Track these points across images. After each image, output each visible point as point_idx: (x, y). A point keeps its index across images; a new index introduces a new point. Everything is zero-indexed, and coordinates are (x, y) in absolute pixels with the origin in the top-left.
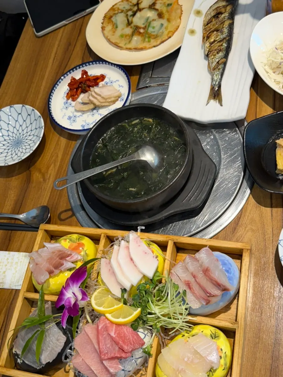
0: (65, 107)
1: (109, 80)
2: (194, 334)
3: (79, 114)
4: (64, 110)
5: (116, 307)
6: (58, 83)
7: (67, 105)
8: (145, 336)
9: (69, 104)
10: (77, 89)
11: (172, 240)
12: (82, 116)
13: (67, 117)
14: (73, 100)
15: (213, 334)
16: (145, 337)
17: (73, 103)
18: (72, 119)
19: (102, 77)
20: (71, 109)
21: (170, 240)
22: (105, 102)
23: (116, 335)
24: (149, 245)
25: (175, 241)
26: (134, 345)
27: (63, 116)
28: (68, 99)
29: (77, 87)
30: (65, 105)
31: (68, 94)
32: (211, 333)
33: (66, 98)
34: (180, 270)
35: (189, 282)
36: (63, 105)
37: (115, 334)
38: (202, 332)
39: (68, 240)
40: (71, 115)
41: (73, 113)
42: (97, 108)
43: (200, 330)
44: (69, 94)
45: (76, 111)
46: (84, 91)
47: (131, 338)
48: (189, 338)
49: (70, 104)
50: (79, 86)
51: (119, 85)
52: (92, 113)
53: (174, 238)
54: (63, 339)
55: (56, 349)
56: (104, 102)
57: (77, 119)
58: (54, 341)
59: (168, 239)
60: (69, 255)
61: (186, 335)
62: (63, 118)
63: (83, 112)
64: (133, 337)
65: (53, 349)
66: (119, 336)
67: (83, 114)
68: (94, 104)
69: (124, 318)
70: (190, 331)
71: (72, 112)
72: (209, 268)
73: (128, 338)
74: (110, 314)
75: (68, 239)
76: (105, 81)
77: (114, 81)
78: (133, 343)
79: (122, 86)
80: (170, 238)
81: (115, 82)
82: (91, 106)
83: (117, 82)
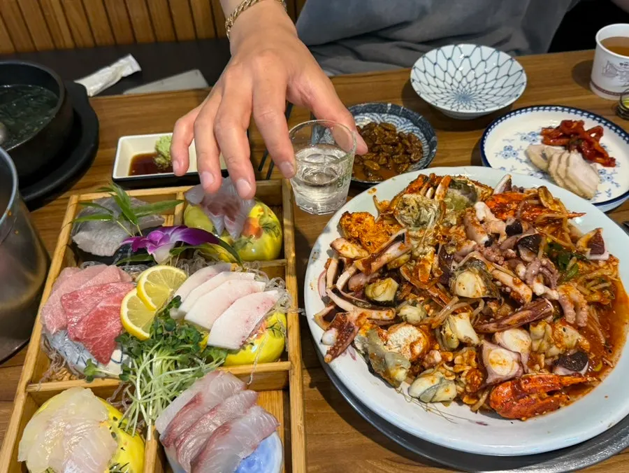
0: (525, 136)
1: (612, 174)
2: (117, 435)
3: (523, 157)
4: (519, 136)
5: (149, 300)
7: (530, 136)
8: (119, 363)
9: (534, 138)
10: (565, 136)
11: (292, 367)
12: (521, 161)
13: (508, 144)
14: (544, 142)
15: (120, 469)
16: (115, 362)
17: (539, 143)
18: (508, 152)
19: (610, 162)
20: (526, 144)
21: (292, 363)
23: (101, 309)
24: (271, 327)
25: (291, 373)
26: (89, 340)
28: (541, 134)
29: (568, 133)
30: (529, 134)
31: (550, 128)
32: (121, 465)
33: (540, 131)
34: (223, 384)
35: (197, 402)
36: (527, 133)
37: (102, 307)
38: (122, 448)
39: (262, 213)
40: (515, 149)
41: (520, 149)
42: (546, 176)
43: (126, 444)
44: (549, 131)
45: (526, 153)
46: (567, 147)
47: (99, 335)
48: (110, 428)
49: (534, 140)
50: (572, 133)
51: (610, 190)
52: (534, 173)
53: (296, 369)
54: (109, 252)
55: (94, 246)
58: (104, 241)
59: (292, 359)
60: (232, 218)
61: (117, 423)
62: (504, 140)
63: (527, 161)
64: (104, 338)
65: (94, 243)
66: (100, 314)
69: (130, 315)
70: (124, 429)
71: (521, 147)
72: (227, 430)
73: (100, 329)
74: (137, 294)
75: (265, 213)
76: (606, 168)
77: (614, 180)
78: (91, 338)
79: (610, 194)
80: (294, 363)
81: (613, 182)
82: (543, 164)
83: (614, 185)
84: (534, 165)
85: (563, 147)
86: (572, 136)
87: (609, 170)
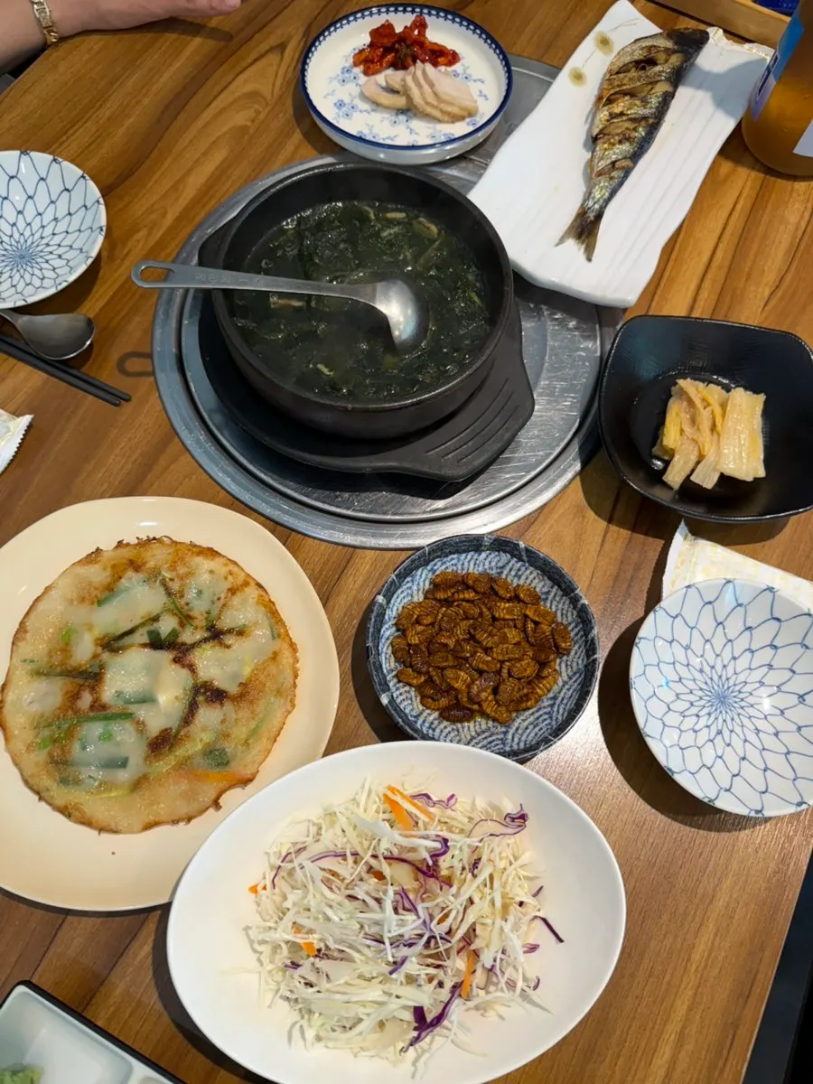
0: (341, 78)
1: (465, 71)
3: (365, 106)
4: (336, 84)
6: (351, 18)
7: (347, 75)
9: (352, 75)
10: (387, 50)
12: (369, 113)
13: (334, 99)
14: (366, 73)
17: (363, 79)
18: (344, 109)
19: (453, 58)
20: (352, 88)
22: (436, 108)
27: (328, 95)
28: (356, 64)
29: (389, 45)
30: (343, 73)
31: (361, 51)
33: (351, 60)
36: (339, 72)
40: (347, 100)
41: (353, 98)
42: (409, 114)
44: (364, 56)
45: (363, 97)
46: (399, 65)
49: (355, 78)
50: (394, 44)
51: (481, 92)
52: (393, 118)
56: (432, 106)
57: (356, 115)
62: (325, 97)
63: (375, 107)
67: (373, 110)
68: (409, 99)
71: (350, 94)
76: (454, 67)
77: (474, 77)
79: (485, 96)
81: (475, 81)
82: (401, 101)
83: (479, 83)
84: (387, 108)
85: (391, 69)
86: (397, 46)
87: (457, 67)
